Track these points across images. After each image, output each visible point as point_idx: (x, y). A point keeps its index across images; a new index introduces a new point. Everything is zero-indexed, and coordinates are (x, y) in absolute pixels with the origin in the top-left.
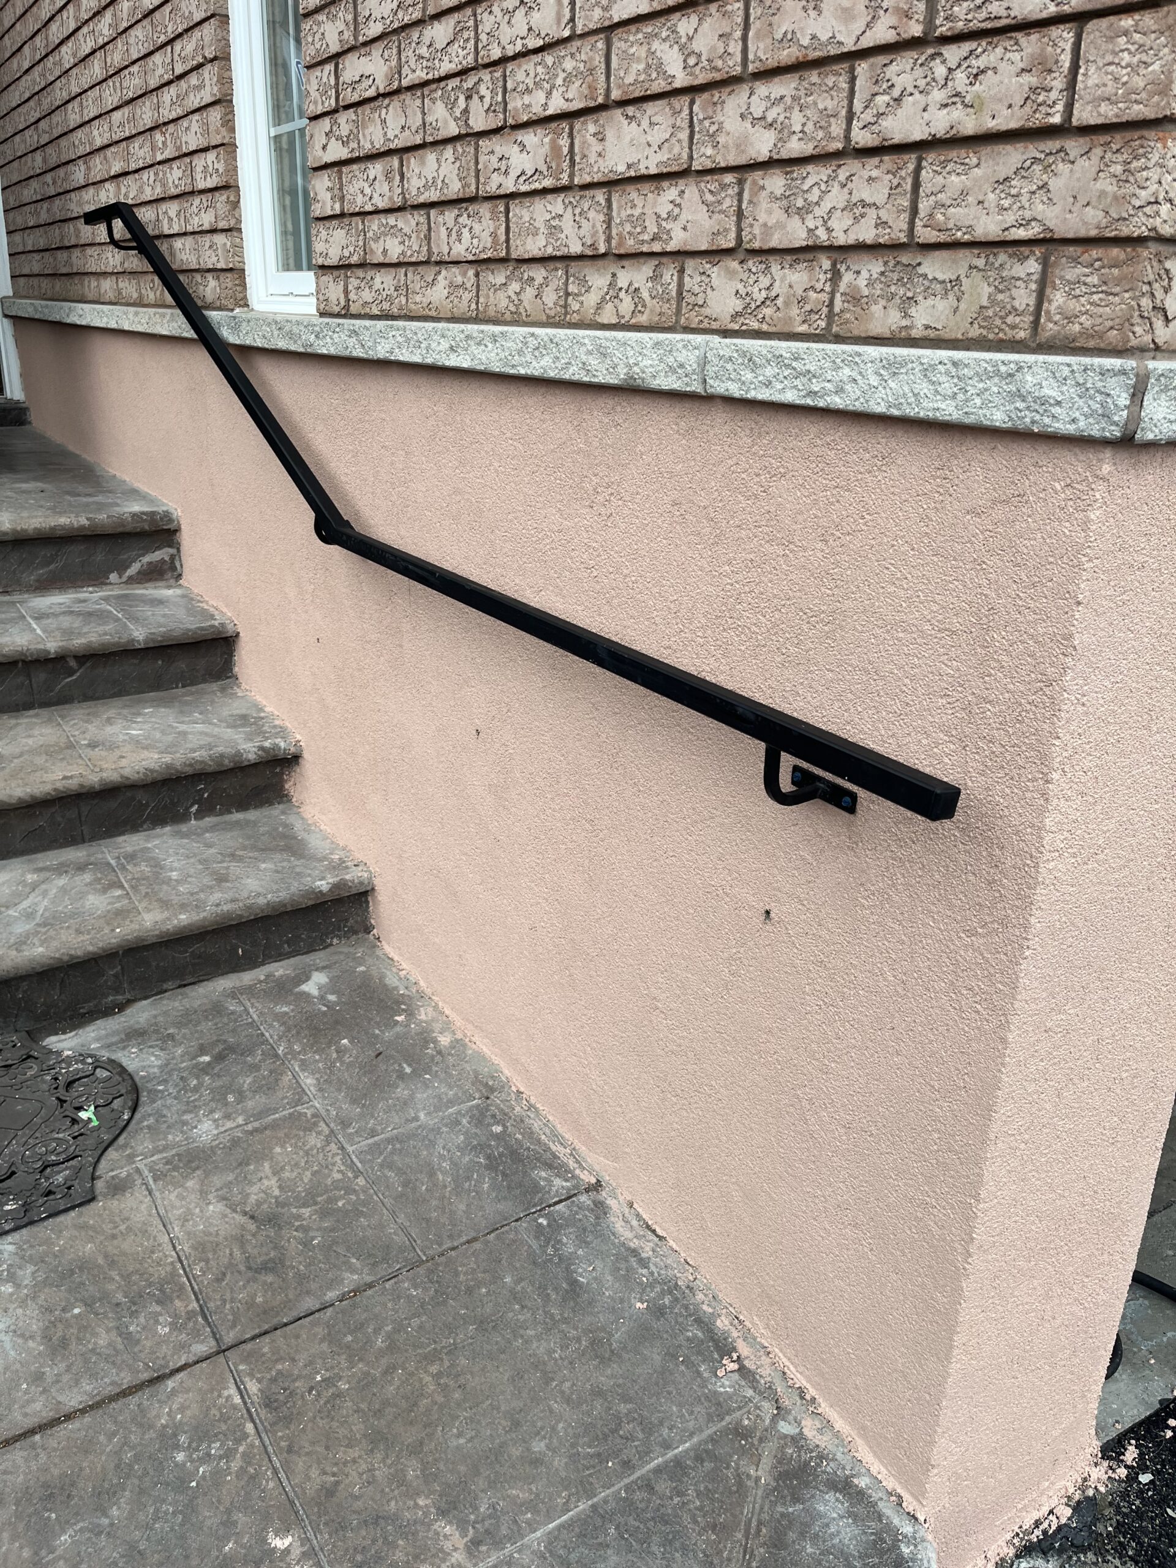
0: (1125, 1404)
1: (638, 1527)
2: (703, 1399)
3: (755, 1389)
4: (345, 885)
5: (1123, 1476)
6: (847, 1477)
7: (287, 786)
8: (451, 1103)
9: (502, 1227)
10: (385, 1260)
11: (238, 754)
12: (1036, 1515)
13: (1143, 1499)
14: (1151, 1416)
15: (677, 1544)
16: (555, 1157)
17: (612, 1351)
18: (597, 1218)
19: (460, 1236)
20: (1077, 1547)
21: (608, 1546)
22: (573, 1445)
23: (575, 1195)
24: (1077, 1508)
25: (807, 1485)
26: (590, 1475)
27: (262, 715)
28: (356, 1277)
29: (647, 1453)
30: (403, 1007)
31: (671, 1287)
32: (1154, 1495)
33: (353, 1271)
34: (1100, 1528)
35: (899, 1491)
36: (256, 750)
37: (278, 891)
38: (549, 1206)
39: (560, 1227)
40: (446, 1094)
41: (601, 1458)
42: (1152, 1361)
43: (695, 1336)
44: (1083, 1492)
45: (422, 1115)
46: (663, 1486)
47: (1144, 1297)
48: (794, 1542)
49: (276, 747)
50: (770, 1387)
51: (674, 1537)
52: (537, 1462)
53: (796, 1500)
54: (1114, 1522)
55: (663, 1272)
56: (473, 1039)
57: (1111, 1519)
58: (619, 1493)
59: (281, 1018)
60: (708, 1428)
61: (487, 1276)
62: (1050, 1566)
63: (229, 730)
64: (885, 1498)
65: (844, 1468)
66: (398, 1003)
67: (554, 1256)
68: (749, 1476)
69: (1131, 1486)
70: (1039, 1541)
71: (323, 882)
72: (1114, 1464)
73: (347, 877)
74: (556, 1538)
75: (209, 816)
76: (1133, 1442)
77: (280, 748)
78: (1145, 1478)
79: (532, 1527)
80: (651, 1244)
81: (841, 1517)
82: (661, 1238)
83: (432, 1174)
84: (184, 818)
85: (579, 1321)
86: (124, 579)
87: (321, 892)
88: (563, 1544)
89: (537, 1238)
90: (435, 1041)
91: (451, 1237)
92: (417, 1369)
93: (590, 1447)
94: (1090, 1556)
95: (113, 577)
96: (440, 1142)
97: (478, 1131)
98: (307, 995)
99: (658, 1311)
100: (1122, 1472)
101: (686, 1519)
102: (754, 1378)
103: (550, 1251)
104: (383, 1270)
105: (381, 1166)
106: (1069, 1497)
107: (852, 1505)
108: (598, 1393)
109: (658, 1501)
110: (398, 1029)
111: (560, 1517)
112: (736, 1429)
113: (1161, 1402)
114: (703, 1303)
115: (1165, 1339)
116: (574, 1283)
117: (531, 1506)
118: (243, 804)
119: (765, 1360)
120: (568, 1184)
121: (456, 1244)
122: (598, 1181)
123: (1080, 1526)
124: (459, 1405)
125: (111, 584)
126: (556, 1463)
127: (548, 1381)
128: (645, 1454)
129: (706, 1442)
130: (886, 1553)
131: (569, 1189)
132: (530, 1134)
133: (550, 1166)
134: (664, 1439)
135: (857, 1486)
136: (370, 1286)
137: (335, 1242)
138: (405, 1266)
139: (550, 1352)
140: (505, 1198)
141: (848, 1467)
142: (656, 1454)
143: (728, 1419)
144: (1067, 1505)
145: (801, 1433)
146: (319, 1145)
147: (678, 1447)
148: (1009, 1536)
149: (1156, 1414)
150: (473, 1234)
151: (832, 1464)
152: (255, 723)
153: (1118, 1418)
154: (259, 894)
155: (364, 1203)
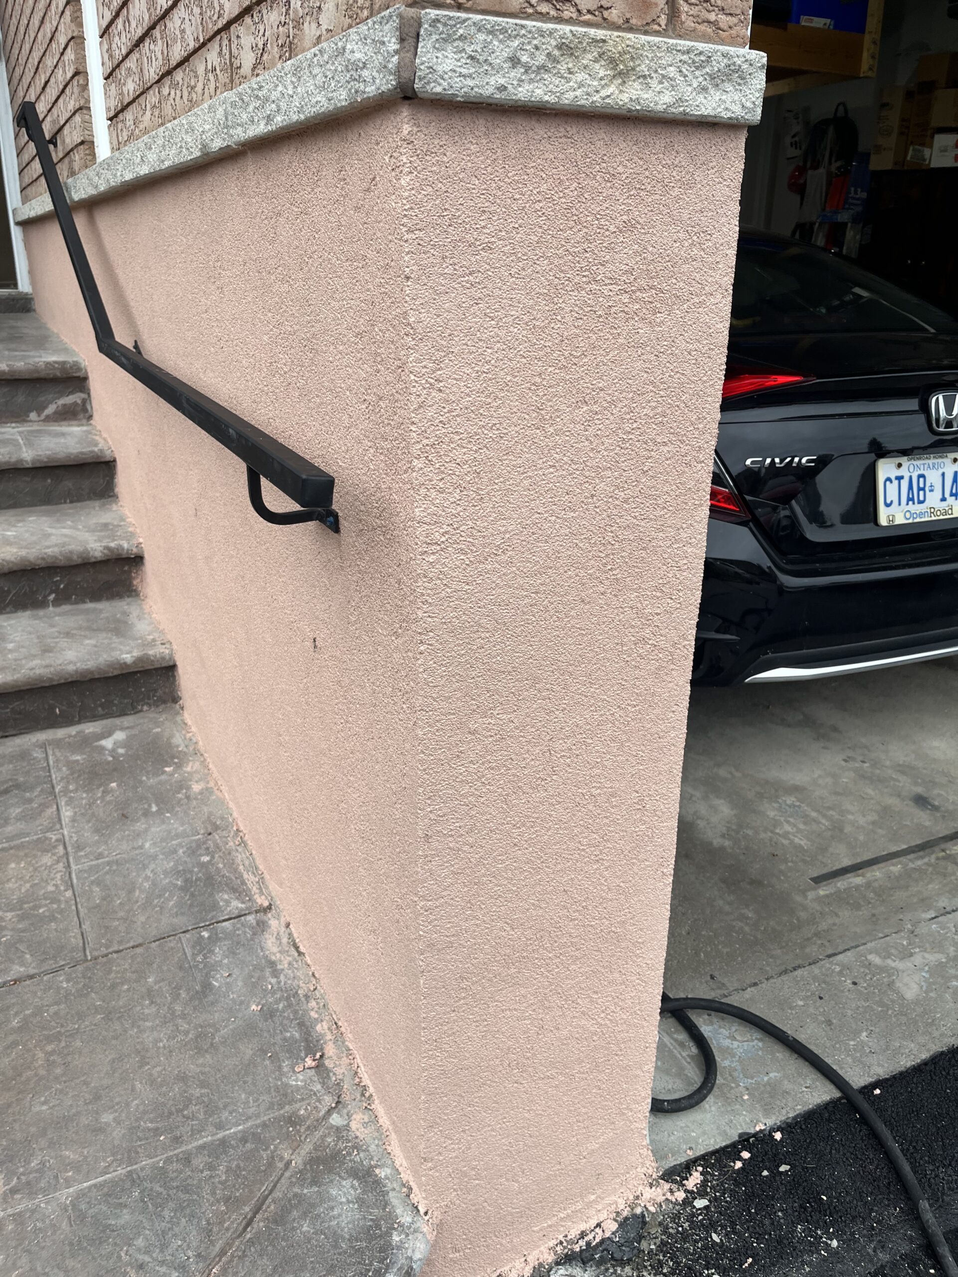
0: (704, 1133)
1: (161, 1193)
2: (272, 1090)
3: (323, 1084)
4: (148, 659)
5: (680, 1200)
6: (372, 1167)
7: (135, 583)
8: (177, 836)
9: (168, 937)
10: (54, 958)
11: (86, 551)
12: (583, 1227)
13: (692, 1222)
14: (727, 1147)
15: (188, 1211)
16: (243, 883)
17: (212, 1044)
18: (254, 934)
19: (128, 942)
20: (616, 1260)
21: (126, 1206)
22: (137, 1120)
23: (245, 915)
24: (623, 1224)
25: (330, 1171)
26: (140, 1146)
27: (122, 523)
28: (22, 969)
29: (200, 1132)
30: (176, 760)
31: (290, 995)
32: (704, 1219)
33: (22, 964)
34: (644, 1245)
35: (411, 1183)
36: (101, 549)
37: (88, 660)
38: (217, 923)
39: (220, 939)
40: (176, 829)
41: (157, 1132)
42: (746, 1097)
43: (292, 1037)
44: (632, 1209)
45: (147, 845)
46: (199, 1161)
47: (760, 1040)
48: (294, 1220)
49: (120, 547)
50: (338, 1084)
51: (188, 1205)
52: (99, 1130)
53: (315, 1182)
54: (658, 1241)
55: (289, 982)
56: (222, 788)
57: (656, 1238)
58: (158, 1163)
59: (70, 765)
60: (265, 1115)
61: (134, 976)
62: (586, 1276)
63: (87, 534)
64: (398, 1189)
65: (372, 1159)
66: (173, 757)
67: (201, 963)
68: (282, 1158)
69: (684, 1209)
70: (581, 1251)
71: (128, 656)
72: (674, 1187)
73: (151, 652)
74: (84, 1195)
75: (65, 604)
76: (700, 1169)
77: (123, 549)
78: (700, 1203)
79: (68, 1184)
80: (290, 959)
81: (349, 1202)
82: (300, 954)
83: (131, 891)
84: (42, 604)
85: (195, 1018)
86: (43, 417)
87: (125, 663)
88: (87, 1200)
89: (193, 947)
90: (189, 788)
91: (120, 943)
92: (35, 1047)
93: (151, 1122)
94: (628, 1270)
95: (33, 416)
96: (152, 866)
97: (188, 860)
98: (103, 748)
99: (269, 1013)
100: (680, 1195)
101: (207, 1189)
102: (328, 1075)
103: (199, 958)
104: (50, 965)
105: (92, 882)
106: (618, 1213)
107: (364, 1192)
108: (183, 1078)
109: (189, 1173)
110: (163, 777)
111: (96, 1178)
112: (290, 1117)
113: (740, 1135)
114: (312, 1010)
115: (766, 1079)
116: (207, 986)
117: (76, 1167)
118: (96, 596)
119: (345, 1061)
120: (243, 906)
121: (121, 948)
122: (270, 905)
123: (623, 1241)
124: (56, 1078)
125: (31, 421)
126: (115, 1133)
127: (143, 1063)
128: (196, 1132)
129: (257, 1126)
130: (376, 1238)
131: (242, 909)
132: (232, 865)
133: (234, 890)
134: (221, 1121)
135: (376, 1176)
136: (31, 977)
137: (20, 941)
138: (68, 964)
139: (157, 1041)
140: (183, 914)
141: (376, 1159)
142: (207, 1133)
143: (287, 1108)
144: (615, 1220)
145: (348, 1125)
146: (49, 864)
147: (230, 1129)
148: (552, 1243)
149: (733, 1145)
150: (140, 941)
151: (362, 1155)
152: (112, 530)
153: (693, 1146)
154: (71, 662)
155: (61, 912)
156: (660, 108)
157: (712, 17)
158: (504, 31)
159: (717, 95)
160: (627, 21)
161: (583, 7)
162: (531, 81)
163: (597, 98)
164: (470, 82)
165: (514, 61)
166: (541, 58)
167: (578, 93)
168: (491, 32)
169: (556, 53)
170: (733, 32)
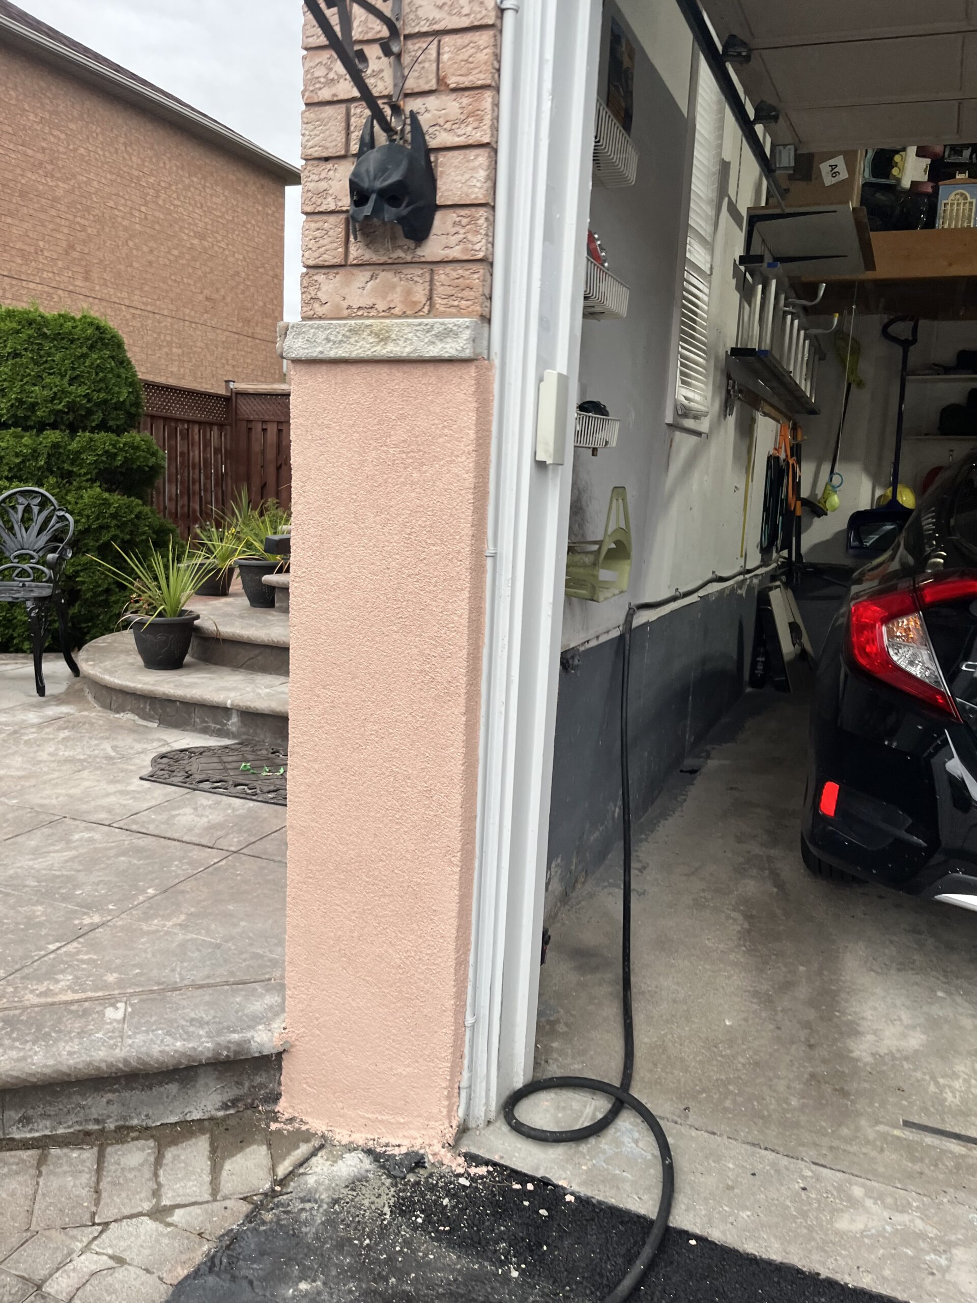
5: (458, 1172)
12: (392, 1141)
13: (446, 1185)
14: (525, 1174)
20: (387, 1170)
24: (409, 1154)
32: (453, 1189)
42: (585, 1168)
44: (421, 1149)
54: (419, 1180)
57: (420, 1177)
62: (369, 1167)
69: (452, 1177)
70: (379, 1152)
76: (491, 1169)
78: (464, 1182)
94: (388, 1181)
100: (460, 1170)
106: (413, 1146)
113: (544, 1177)
115: (617, 1172)
123: (400, 1163)
144: (408, 1149)
148: (370, 1137)
149: (531, 1177)
156: (405, 354)
157: (456, 303)
158: (322, 327)
159: (440, 345)
160: (405, 312)
161: (380, 310)
162: (337, 348)
163: (369, 353)
164: (307, 351)
165: (328, 340)
166: (340, 337)
167: (360, 351)
168: (317, 328)
169: (348, 334)
170: (470, 309)
